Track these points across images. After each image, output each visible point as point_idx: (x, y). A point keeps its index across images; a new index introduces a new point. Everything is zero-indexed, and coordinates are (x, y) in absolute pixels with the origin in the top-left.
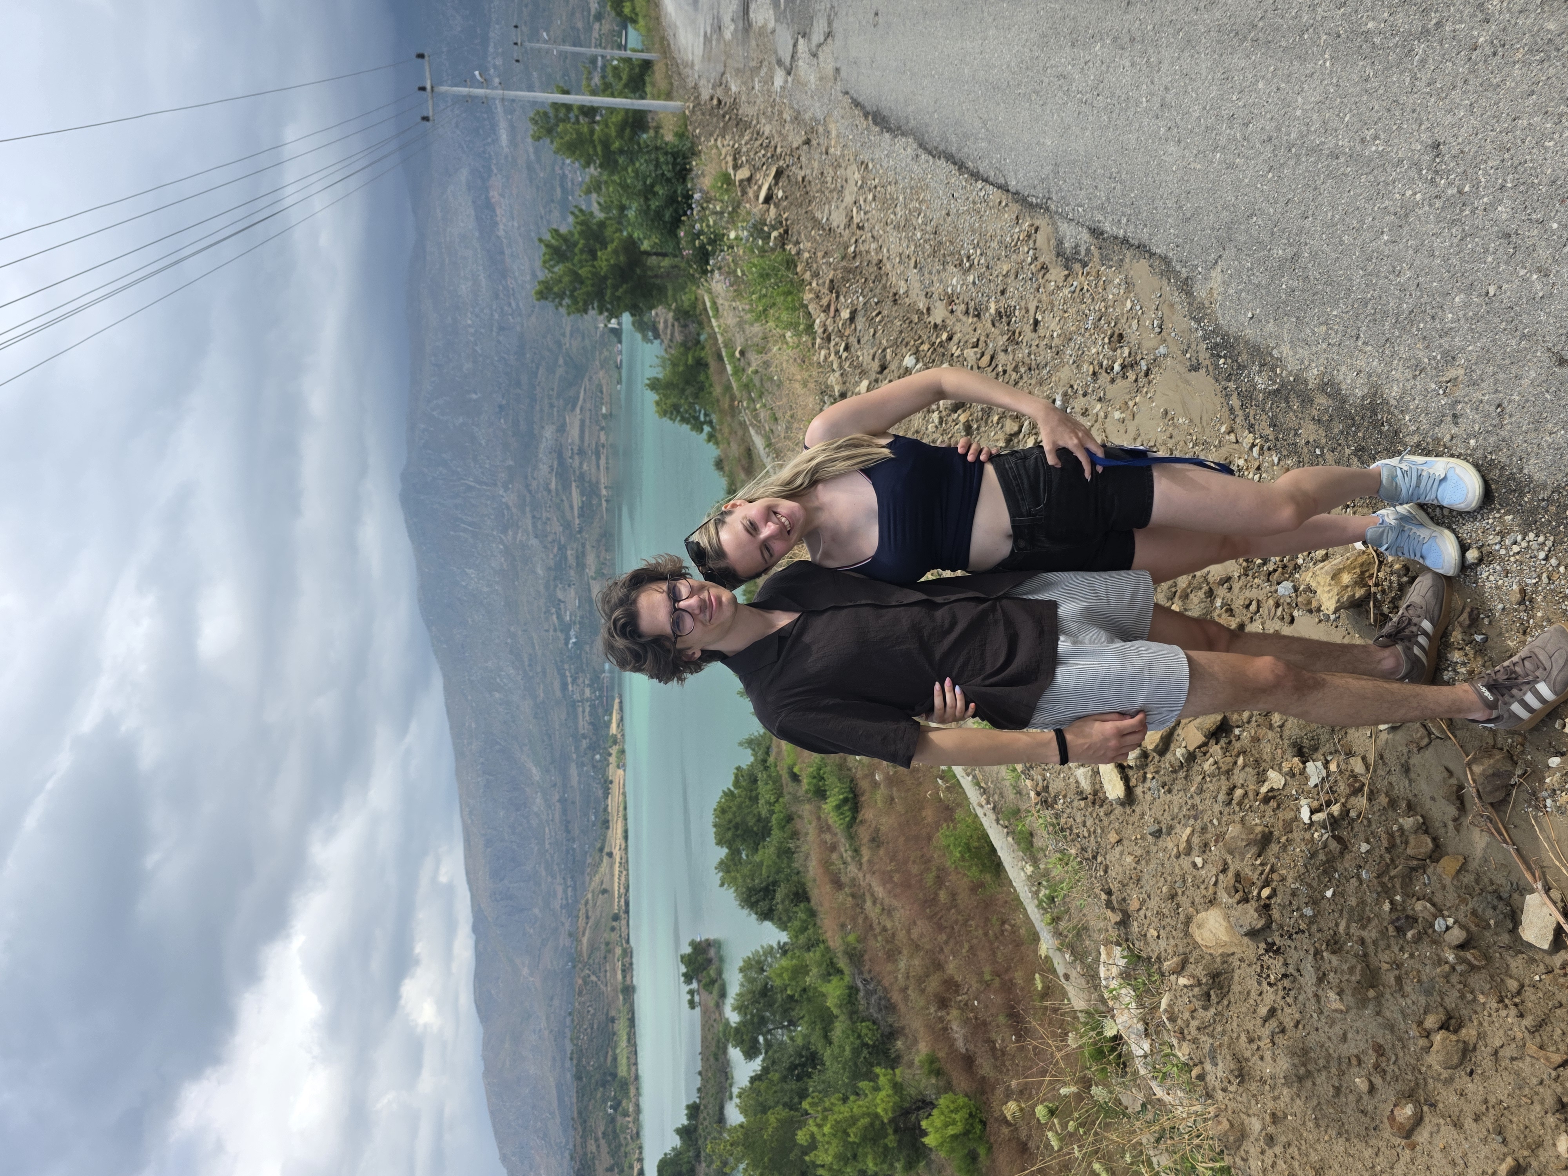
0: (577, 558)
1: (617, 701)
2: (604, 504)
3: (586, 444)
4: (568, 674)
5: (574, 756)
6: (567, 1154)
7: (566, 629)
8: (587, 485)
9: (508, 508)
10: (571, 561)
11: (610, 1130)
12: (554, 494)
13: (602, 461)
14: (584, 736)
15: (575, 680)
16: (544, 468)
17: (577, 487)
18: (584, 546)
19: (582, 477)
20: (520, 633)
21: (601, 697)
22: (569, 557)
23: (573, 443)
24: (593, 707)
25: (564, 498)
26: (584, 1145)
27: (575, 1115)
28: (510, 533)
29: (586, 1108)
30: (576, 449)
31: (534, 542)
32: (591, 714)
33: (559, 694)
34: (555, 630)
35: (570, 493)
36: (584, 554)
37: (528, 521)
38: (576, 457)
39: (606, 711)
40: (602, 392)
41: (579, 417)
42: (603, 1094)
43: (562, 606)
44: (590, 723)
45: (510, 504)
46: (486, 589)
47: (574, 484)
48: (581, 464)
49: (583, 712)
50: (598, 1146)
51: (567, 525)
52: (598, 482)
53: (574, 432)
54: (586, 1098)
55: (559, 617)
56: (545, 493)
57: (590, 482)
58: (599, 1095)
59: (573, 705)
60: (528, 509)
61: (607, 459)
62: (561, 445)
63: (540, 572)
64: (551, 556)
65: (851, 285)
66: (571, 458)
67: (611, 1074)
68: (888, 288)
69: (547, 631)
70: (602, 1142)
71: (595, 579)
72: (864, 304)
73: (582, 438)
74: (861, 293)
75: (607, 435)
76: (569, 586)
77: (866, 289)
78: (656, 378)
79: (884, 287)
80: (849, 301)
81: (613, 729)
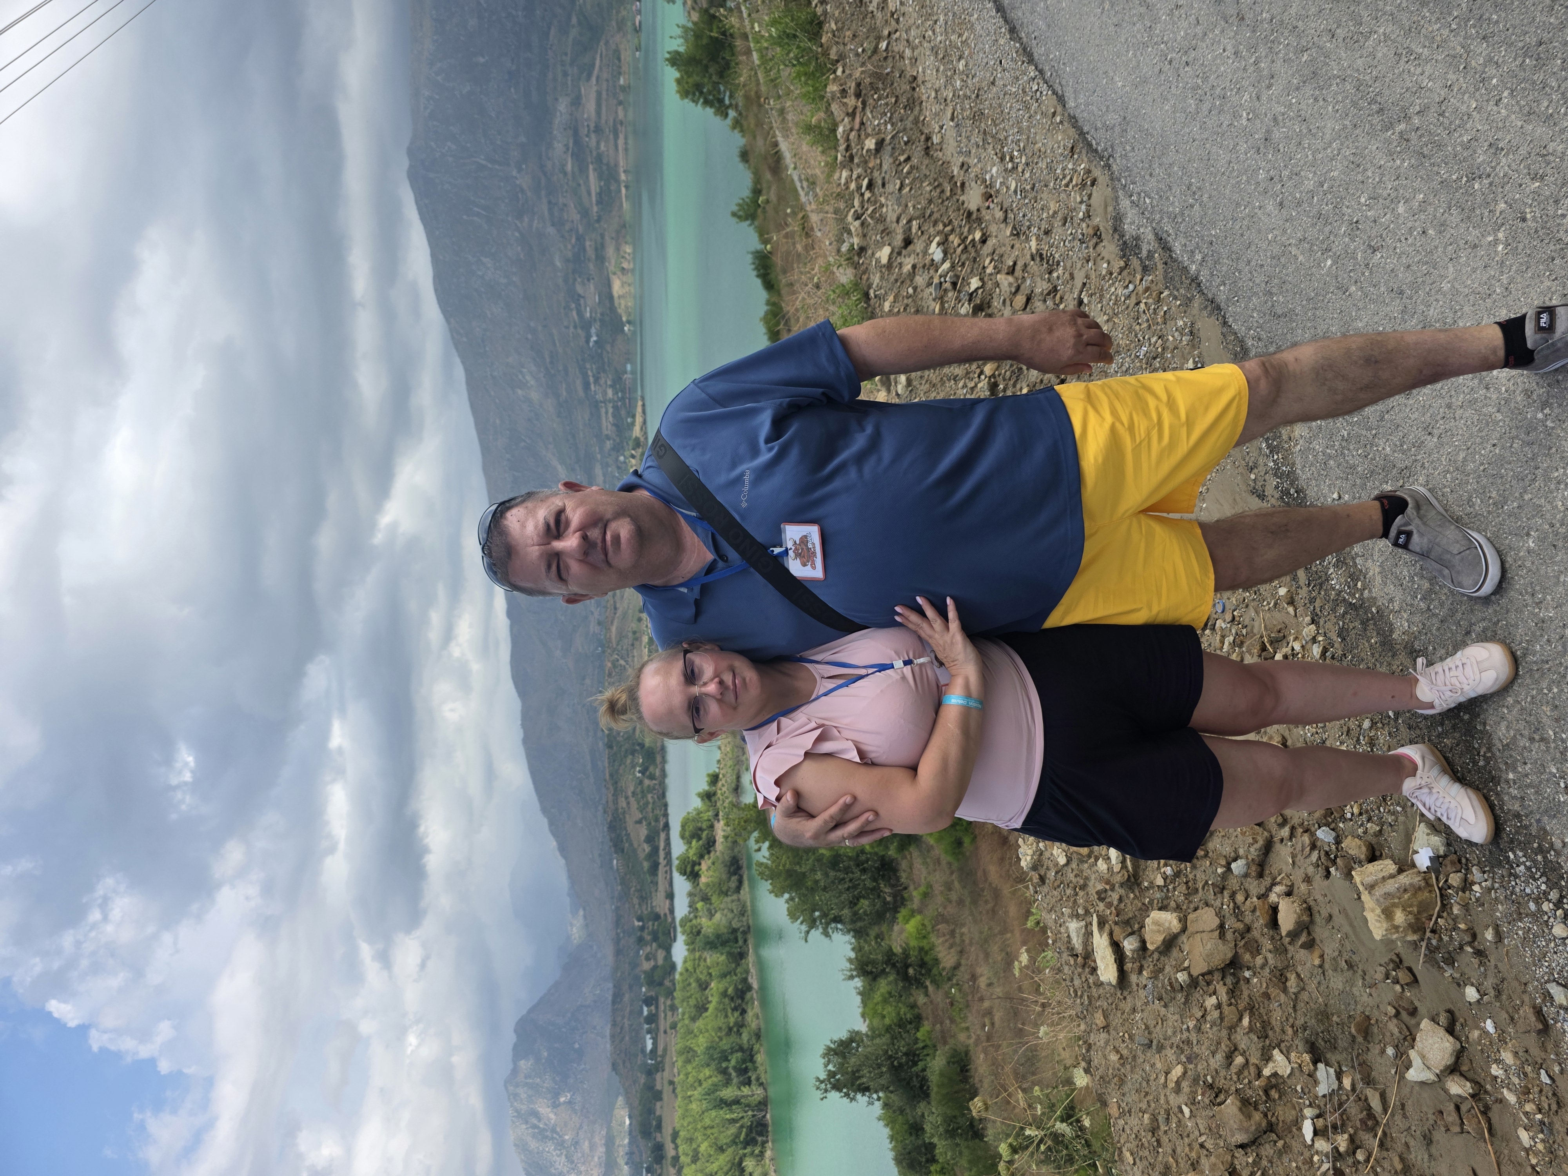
0: (596, 249)
1: (640, 403)
2: (623, 190)
3: (603, 121)
4: (590, 373)
5: (599, 456)
6: (600, 808)
7: (586, 326)
8: (604, 168)
9: (522, 191)
10: (591, 253)
11: (639, 790)
12: (570, 177)
13: (621, 142)
14: (608, 438)
15: (597, 380)
16: (559, 147)
17: (595, 170)
18: (602, 236)
19: (599, 159)
20: (540, 328)
21: (622, 399)
22: (588, 248)
23: (588, 119)
24: (616, 408)
25: (581, 182)
26: (615, 802)
27: (607, 777)
28: (526, 219)
29: (617, 771)
30: (592, 125)
31: (551, 230)
32: (614, 416)
33: (581, 393)
34: (575, 327)
35: (587, 177)
36: (603, 246)
37: (545, 207)
38: (593, 136)
39: (628, 412)
40: (619, 59)
41: (595, 88)
42: (632, 762)
43: (582, 301)
44: (614, 425)
45: (525, 187)
46: (503, 281)
47: (591, 167)
48: (598, 143)
49: (607, 413)
50: (628, 803)
51: (585, 213)
52: (616, 165)
53: (590, 106)
54: (616, 764)
55: (580, 314)
56: (561, 176)
57: (608, 164)
58: (629, 761)
59: (596, 405)
60: (543, 193)
61: (626, 138)
62: (576, 121)
63: (558, 264)
64: (569, 247)
65: (879, 99)
66: (587, 136)
67: (639, 744)
68: (920, 125)
69: (567, 327)
70: (632, 800)
71: (615, 274)
72: (893, 137)
73: (598, 113)
74: (890, 118)
75: (625, 110)
76: (589, 280)
77: (896, 115)
78: (677, 53)
79: (916, 121)
80: (876, 122)
81: (637, 432)
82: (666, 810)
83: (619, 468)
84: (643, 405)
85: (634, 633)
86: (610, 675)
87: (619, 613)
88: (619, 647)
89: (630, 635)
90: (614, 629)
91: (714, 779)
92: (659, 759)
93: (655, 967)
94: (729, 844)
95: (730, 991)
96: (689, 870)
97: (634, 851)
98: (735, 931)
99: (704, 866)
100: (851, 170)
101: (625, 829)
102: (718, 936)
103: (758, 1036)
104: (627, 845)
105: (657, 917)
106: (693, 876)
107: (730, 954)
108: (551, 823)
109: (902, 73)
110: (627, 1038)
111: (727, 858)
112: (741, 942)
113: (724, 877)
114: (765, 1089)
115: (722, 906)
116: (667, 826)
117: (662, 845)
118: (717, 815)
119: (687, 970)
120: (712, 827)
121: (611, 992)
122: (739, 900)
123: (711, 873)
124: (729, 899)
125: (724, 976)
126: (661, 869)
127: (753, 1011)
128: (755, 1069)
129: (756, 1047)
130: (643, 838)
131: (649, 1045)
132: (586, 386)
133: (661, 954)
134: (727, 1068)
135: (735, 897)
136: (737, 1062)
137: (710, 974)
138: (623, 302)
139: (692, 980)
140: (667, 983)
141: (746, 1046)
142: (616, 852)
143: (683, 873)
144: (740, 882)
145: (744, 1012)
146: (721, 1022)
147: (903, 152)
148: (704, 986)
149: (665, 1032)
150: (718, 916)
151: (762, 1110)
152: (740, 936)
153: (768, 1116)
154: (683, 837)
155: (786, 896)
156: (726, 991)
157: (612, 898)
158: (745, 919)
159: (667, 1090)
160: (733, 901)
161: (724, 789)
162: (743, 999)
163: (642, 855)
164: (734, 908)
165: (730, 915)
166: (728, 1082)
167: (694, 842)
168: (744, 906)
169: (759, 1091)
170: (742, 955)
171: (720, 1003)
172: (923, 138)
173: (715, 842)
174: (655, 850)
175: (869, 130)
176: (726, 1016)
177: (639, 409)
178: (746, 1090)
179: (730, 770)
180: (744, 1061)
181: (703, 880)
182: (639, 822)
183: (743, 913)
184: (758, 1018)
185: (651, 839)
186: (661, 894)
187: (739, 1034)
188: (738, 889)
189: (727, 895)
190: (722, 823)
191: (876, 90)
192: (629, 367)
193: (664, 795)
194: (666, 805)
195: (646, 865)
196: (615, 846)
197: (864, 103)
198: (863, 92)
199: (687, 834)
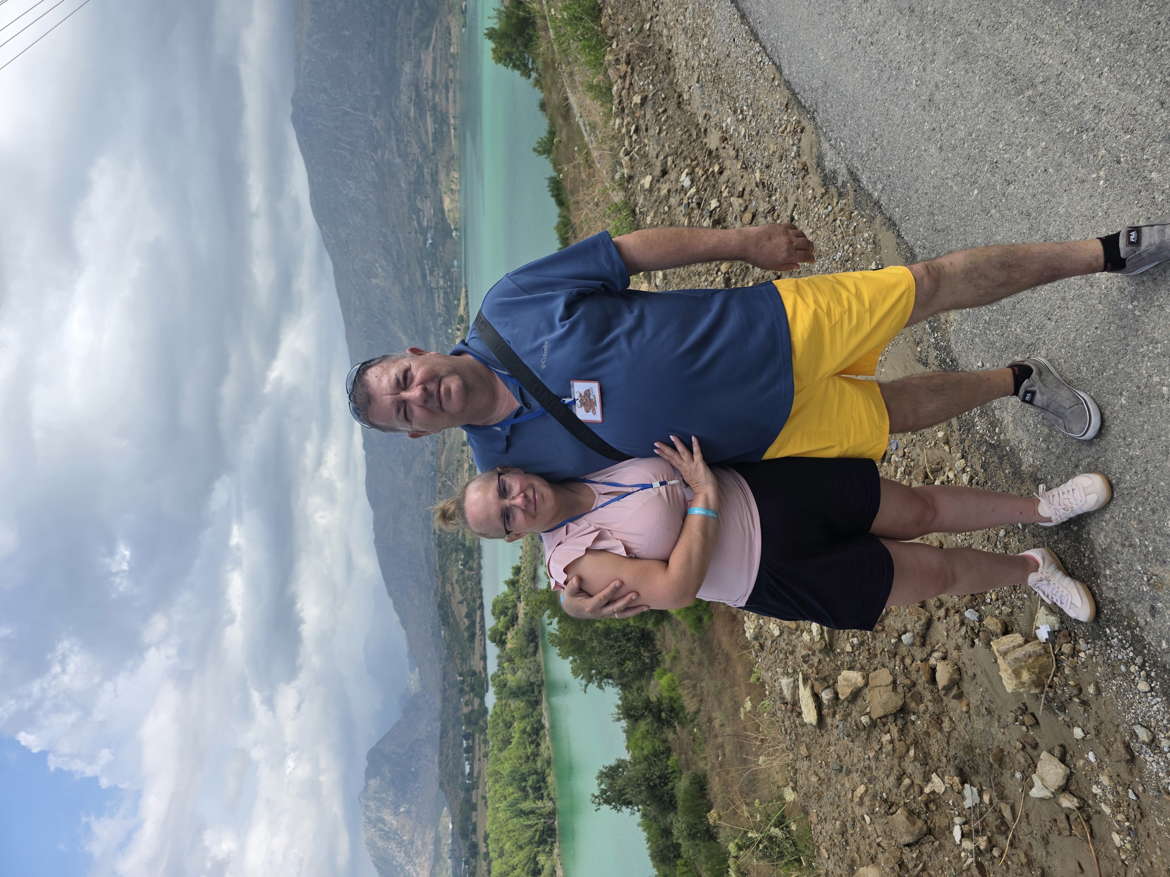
0: (432, 175)
1: (464, 290)
2: (452, 131)
3: (438, 79)
4: (426, 267)
5: (433, 329)
6: (432, 592)
7: (424, 232)
8: (438, 114)
9: (377, 131)
10: (428, 177)
11: (461, 578)
12: (413, 121)
13: (451, 95)
14: (440, 315)
15: (432, 272)
16: (404, 98)
17: (431, 116)
18: (437, 165)
19: (434, 108)
20: (389, 233)
21: (451, 286)
22: (426, 174)
23: (427, 78)
24: (446, 293)
25: (421, 125)
26: (443, 587)
27: (438, 568)
28: (380, 152)
29: (445, 564)
30: (429, 82)
31: (398, 160)
32: (444, 299)
33: (420, 282)
34: (416, 233)
35: (426, 121)
36: (437, 172)
37: (394, 143)
38: (430, 90)
39: (455, 297)
40: (450, 34)
41: (432, 55)
42: (456, 557)
43: (421, 214)
44: (444, 306)
45: (379, 127)
46: (362, 198)
47: (428, 113)
48: (434, 96)
49: (439, 297)
50: (453, 588)
51: (423, 148)
52: (447, 112)
53: (428, 68)
54: (444, 559)
55: (419, 223)
56: (406, 120)
57: (441, 112)
58: (453, 557)
59: (431, 291)
60: (393, 133)
61: (455, 93)
62: (418, 79)
63: (404, 186)
64: (412, 173)
65: (644, 66)
66: (426, 90)
67: (461, 544)
68: (674, 86)
69: (410, 233)
70: (456, 586)
71: (445, 193)
72: (654, 95)
73: (434, 73)
74: (652, 80)
75: (454, 72)
76: (426, 198)
77: (656, 78)
78: (493, 29)
79: (671, 83)
80: (641, 83)
81: (461, 311)
82: (481, 593)
83: (447, 338)
84: (466, 292)
85: (459, 461)
86: (440, 493)
87: (447, 446)
88: (447, 472)
89: (455, 462)
90: (443, 458)
91: (517, 570)
92: (476, 556)
93: (472, 711)
94: (528, 620)
95: (528, 729)
96: (498, 638)
97: (457, 624)
98: (532, 684)
99: (509, 636)
100: (623, 119)
101: (451, 607)
102: (520, 688)
103: (549, 763)
104: (452, 620)
105: (474, 673)
106: (501, 643)
107: (528, 702)
108: (395, 603)
109: (661, 47)
110: (451, 764)
111: (526, 630)
112: (536, 693)
113: (524, 644)
114: (554, 803)
115: (522, 666)
116: (482, 606)
117: (478, 620)
118: (519, 598)
119: (496, 713)
120: (515, 606)
121: (439, 730)
122: (535, 661)
123: (514, 641)
124: (527, 661)
125: (523, 718)
126: (477, 638)
127: (546, 744)
128: (547, 787)
129: (547, 771)
130: (464, 614)
131: (467, 769)
132: (424, 277)
133: (477, 702)
134: (525, 786)
135: (532, 659)
136: (533, 782)
137: (513, 717)
138: (451, 214)
139: (499, 721)
140: (481, 723)
141: (539, 771)
142: (443, 625)
143: (494, 640)
144: (536, 648)
145: (538, 745)
146: (521, 752)
147: (661, 106)
148: (508, 725)
149: (479, 760)
150: (519, 673)
151: (551, 818)
152: (536, 688)
153: (556, 823)
154: (493, 614)
155: (571, 658)
156: (525, 729)
157: (441, 659)
158: (539, 675)
159: (480, 803)
160: (530, 662)
161: (525, 578)
162: (538, 735)
163: (463, 627)
164: (532, 667)
165: (528, 673)
166: (526, 798)
167: (502, 618)
168: (539, 666)
169: (550, 804)
170: (537, 703)
171: (520, 738)
172: (676, 95)
173: (517, 617)
174: (473, 623)
175: (636, 89)
176: (525, 748)
177: (463, 294)
178: (539, 804)
179: (529, 564)
180: (538, 782)
181: (509, 646)
182: (461, 602)
183: (538, 671)
184: (549, 749)
185: (470, 615)
186: (477, 657)
187: (535, 761)
188: (535, 653)
189: (526, 657)
190: (523, 603)
191: (642, 59)
192: (456, 263)
193: (479, 583)
194: (481, 590)
195: (466, 634)
196: (443, 620)
197: (632, 69)
198: (632, 61)
199: (497, 611)
